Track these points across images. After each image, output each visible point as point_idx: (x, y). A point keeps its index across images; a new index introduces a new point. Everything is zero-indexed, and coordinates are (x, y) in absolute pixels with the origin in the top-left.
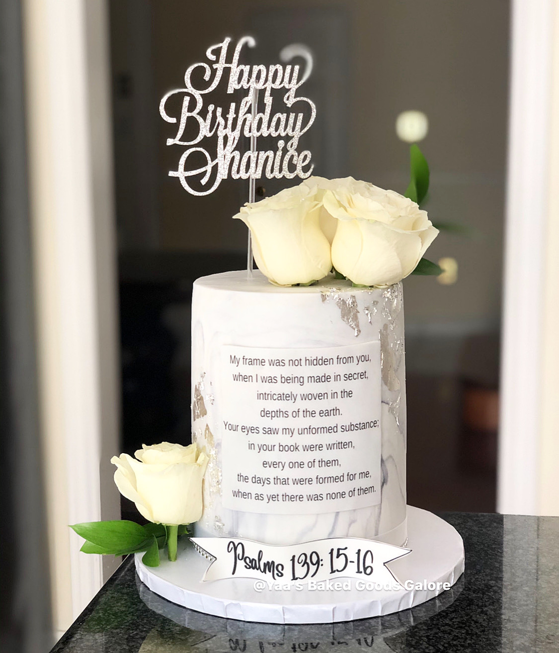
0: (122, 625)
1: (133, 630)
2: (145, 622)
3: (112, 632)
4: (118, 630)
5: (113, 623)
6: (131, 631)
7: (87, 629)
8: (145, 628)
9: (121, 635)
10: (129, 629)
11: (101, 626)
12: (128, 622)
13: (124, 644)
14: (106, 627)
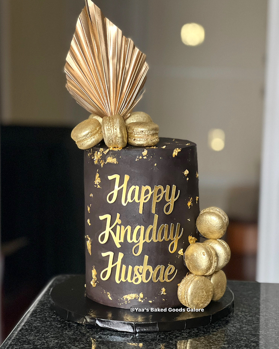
0: (40, 332)
1: (46, 334)
2: (52, 330)
3: (35, 335)
4: (38, 334)
5: (34, 331)
6: (45, 334)
7: (20, 333)
8: (52, 333)
9: (40, 336)
10: (44, 333)
11: (28, 332)
12: (43, 330)
13: (43, 340)
14: (31, 333)
